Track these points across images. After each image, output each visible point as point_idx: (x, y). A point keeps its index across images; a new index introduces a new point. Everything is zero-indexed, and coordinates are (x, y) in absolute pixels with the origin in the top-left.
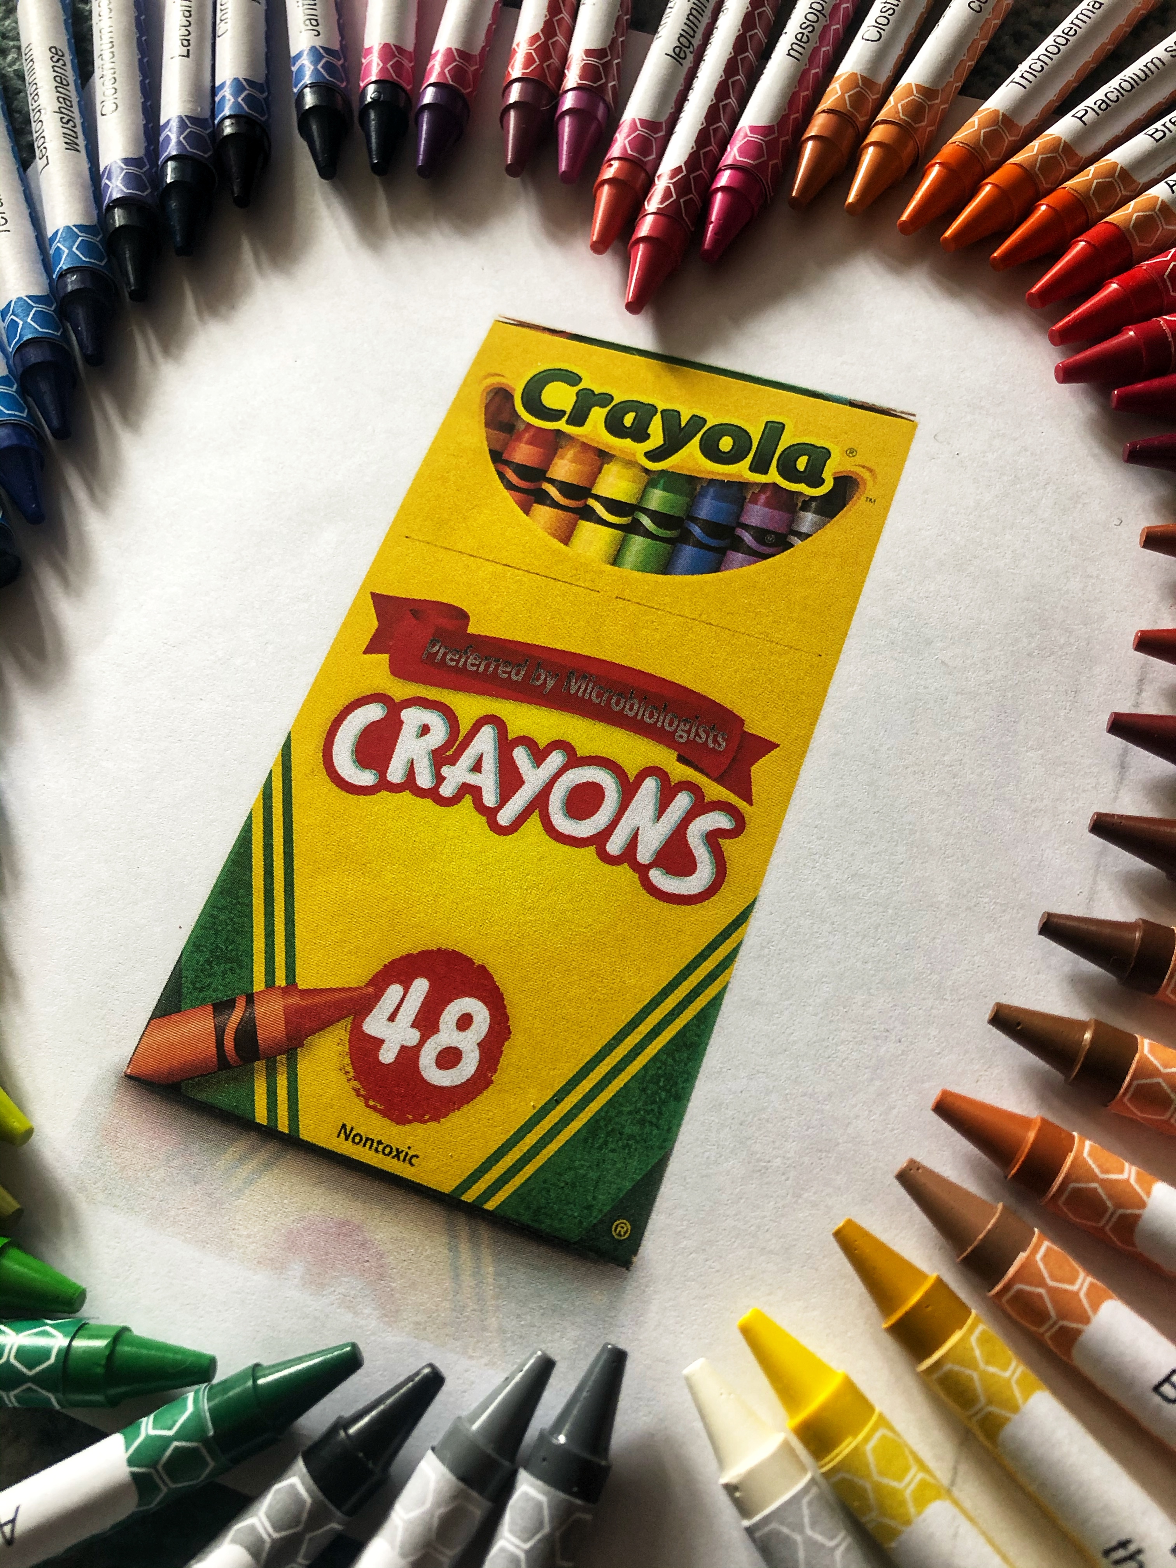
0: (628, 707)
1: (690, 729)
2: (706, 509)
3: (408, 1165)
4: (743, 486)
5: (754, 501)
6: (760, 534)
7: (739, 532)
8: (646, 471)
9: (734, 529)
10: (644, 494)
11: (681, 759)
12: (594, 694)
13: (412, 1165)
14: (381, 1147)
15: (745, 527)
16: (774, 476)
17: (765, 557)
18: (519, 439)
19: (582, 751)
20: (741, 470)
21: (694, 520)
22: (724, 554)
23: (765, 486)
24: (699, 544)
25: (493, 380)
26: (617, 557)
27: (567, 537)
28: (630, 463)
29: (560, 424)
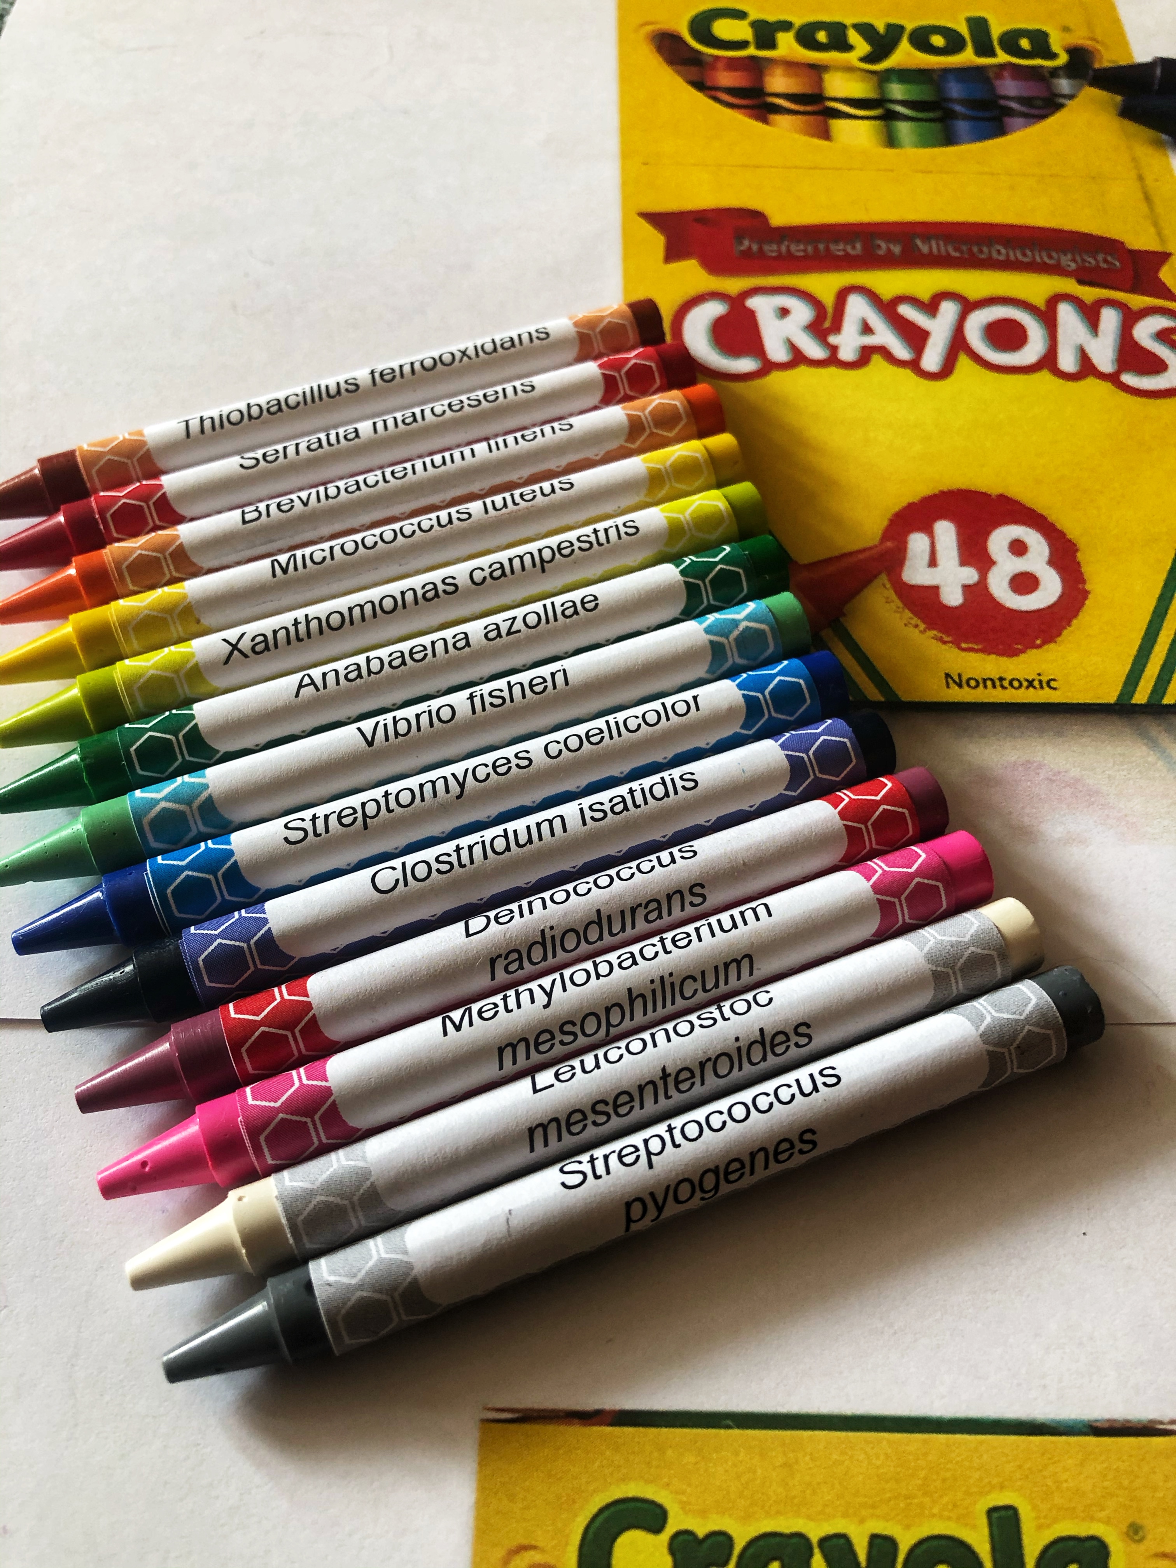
0: (994, 252)
1: (1074, 257)
2: (956, 90)
3: (1052, 691)
4: (979, 69)
5: (1000, 78)
6: (1025, 101)
7: (1002, 102)
8: (872, 72)
9: (995, 102)
10: (881, 89)
11: (1081, 283)
12: (950, 249)
13: (1055, 689)
14: (1006, 683)
15: (1006, 98)
17: (1044, 116)
18: (713, 68)
19: (973, 296)
20: (968, 57)
21: (949, 101)
22: (1002, 121)
23: (1002, 65)
24: (966, 118)
25: (650, 28)
26: (891, 141)
27: (825, 134)
28: (849, 69)
29: (751, 51)
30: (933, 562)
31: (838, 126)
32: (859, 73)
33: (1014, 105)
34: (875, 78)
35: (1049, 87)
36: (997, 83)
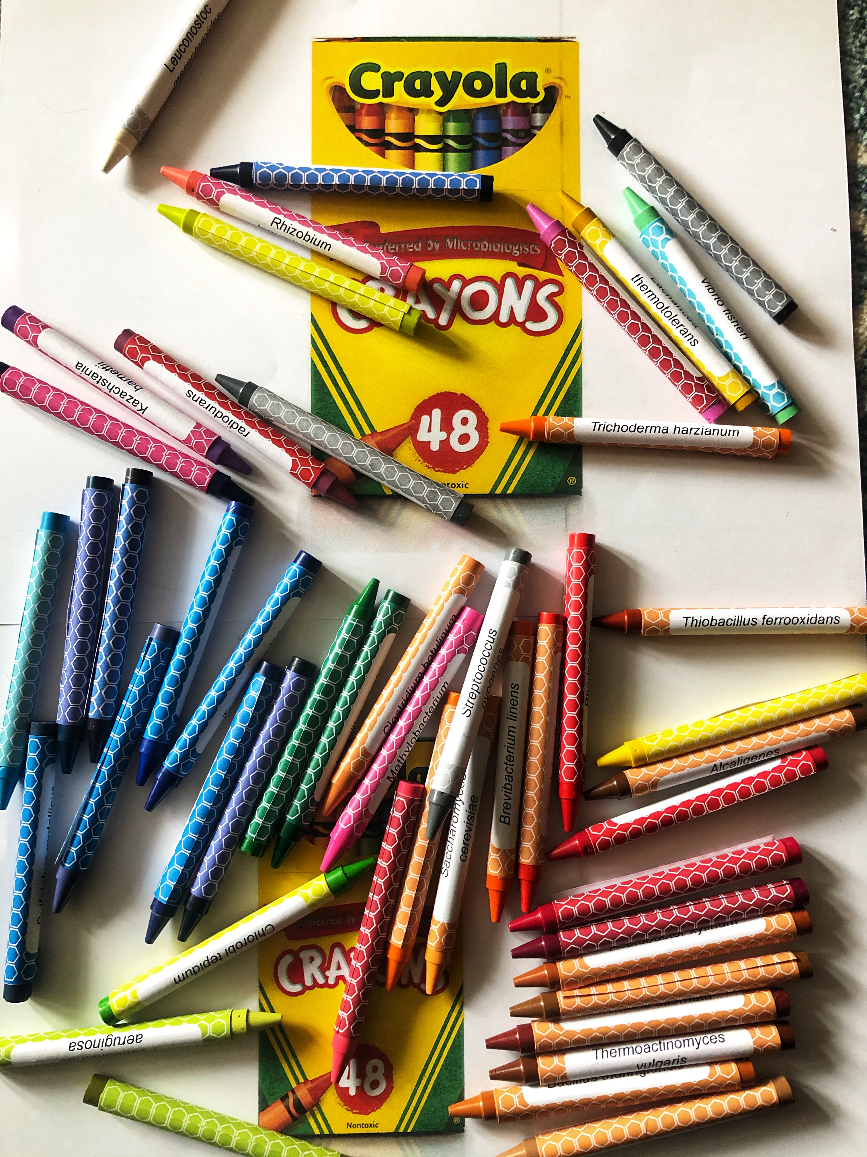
0: (482, 246)
1: (519, 248)
2: (481, 126)
3: (466, 489)
4: (496, 107)
5: (506, 114)
6: (515, 132)
7: (504, 135)
8: (440, 113)
9: (500, 134)
10: (444, 127)
11: (520, 265)
12: (462, 245)
15: (506, 131)
16: (511, 97)
17: (523, 145)
18: (361, 115)
19: (468, 276)
21: (477, 135)
22: (501, 150)
23: (508, 104)
24: (485, 148)
25: (329, 82)
27: (413, 164)
28: (429, 111)
30: (429, 430)
31: (419, 156)
32: (434, 115)
33: (509, 136)
34: (441, 118)
35: (530, 120)
36: (503, 118)
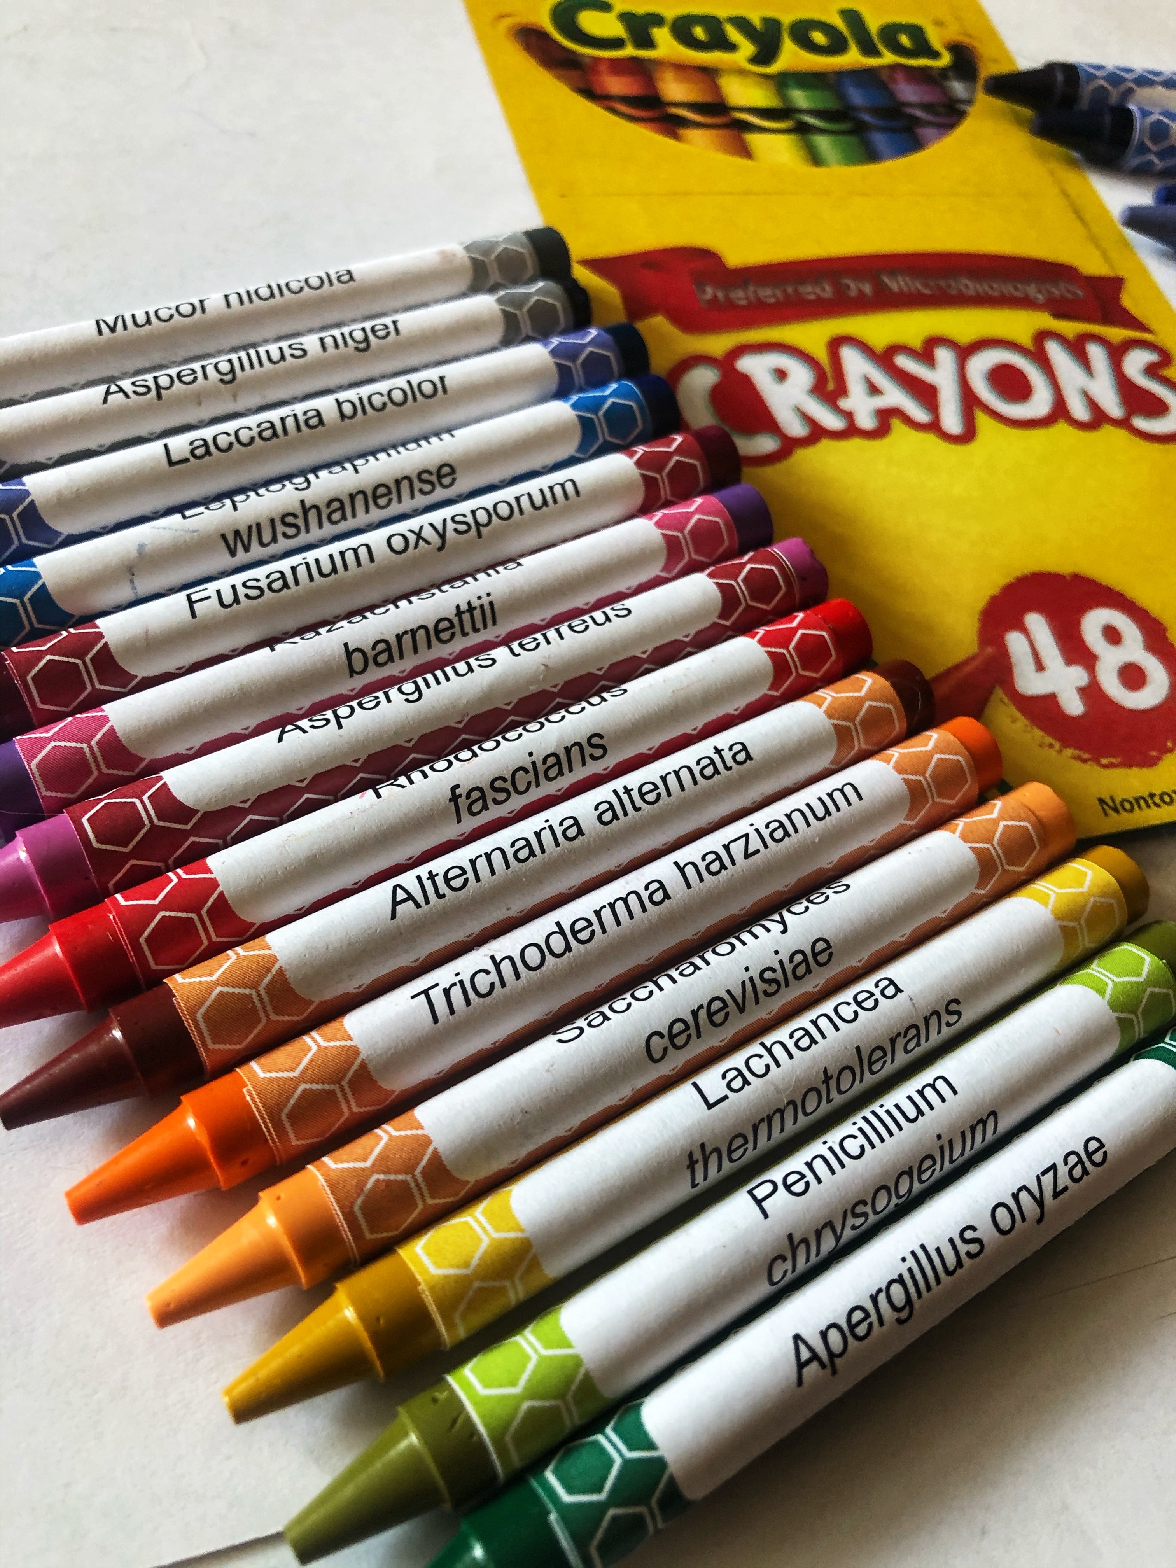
0: (962, 287)
1: (1038, 287)
2: (858, 97)
4: (871, 71)
5: (894, 81)
6: (927, 108)
7: (909, 111)
8: (766, 76)
9: (899, 109)
10: (783, 96)
11: (1056, 316)
12: (919, 285)
14: (1157, 800)
15: (910, 105)
17: (953, 126)
18: (598, 73)
19: (963, 339)
20: (855, 57)
21: (855, 109)
22: (914, 132)
23: (891, 67)
24: (881, 129)
25: (508, 22)
26: (815, 159)
27: (745, 152)
28: (741, 72)
29: (629, 51)
30: (1040, 667)
31: (754, 140)
32: (754, 78)
33: (919, 113)
34: (771, 82)
35: (944, 91)
36: (894, 88)
